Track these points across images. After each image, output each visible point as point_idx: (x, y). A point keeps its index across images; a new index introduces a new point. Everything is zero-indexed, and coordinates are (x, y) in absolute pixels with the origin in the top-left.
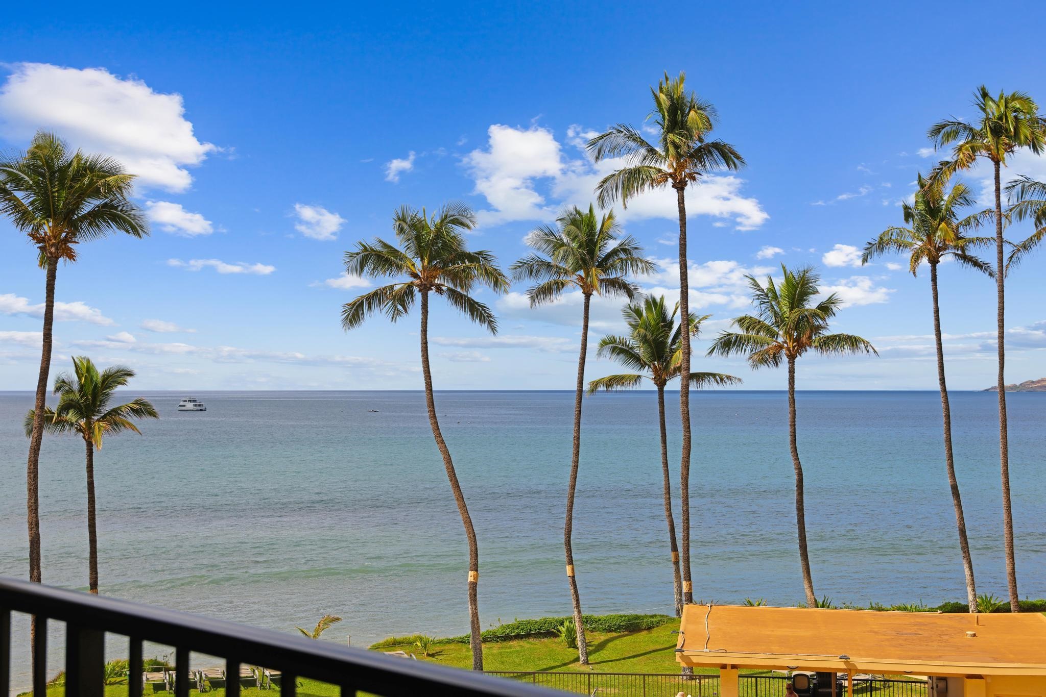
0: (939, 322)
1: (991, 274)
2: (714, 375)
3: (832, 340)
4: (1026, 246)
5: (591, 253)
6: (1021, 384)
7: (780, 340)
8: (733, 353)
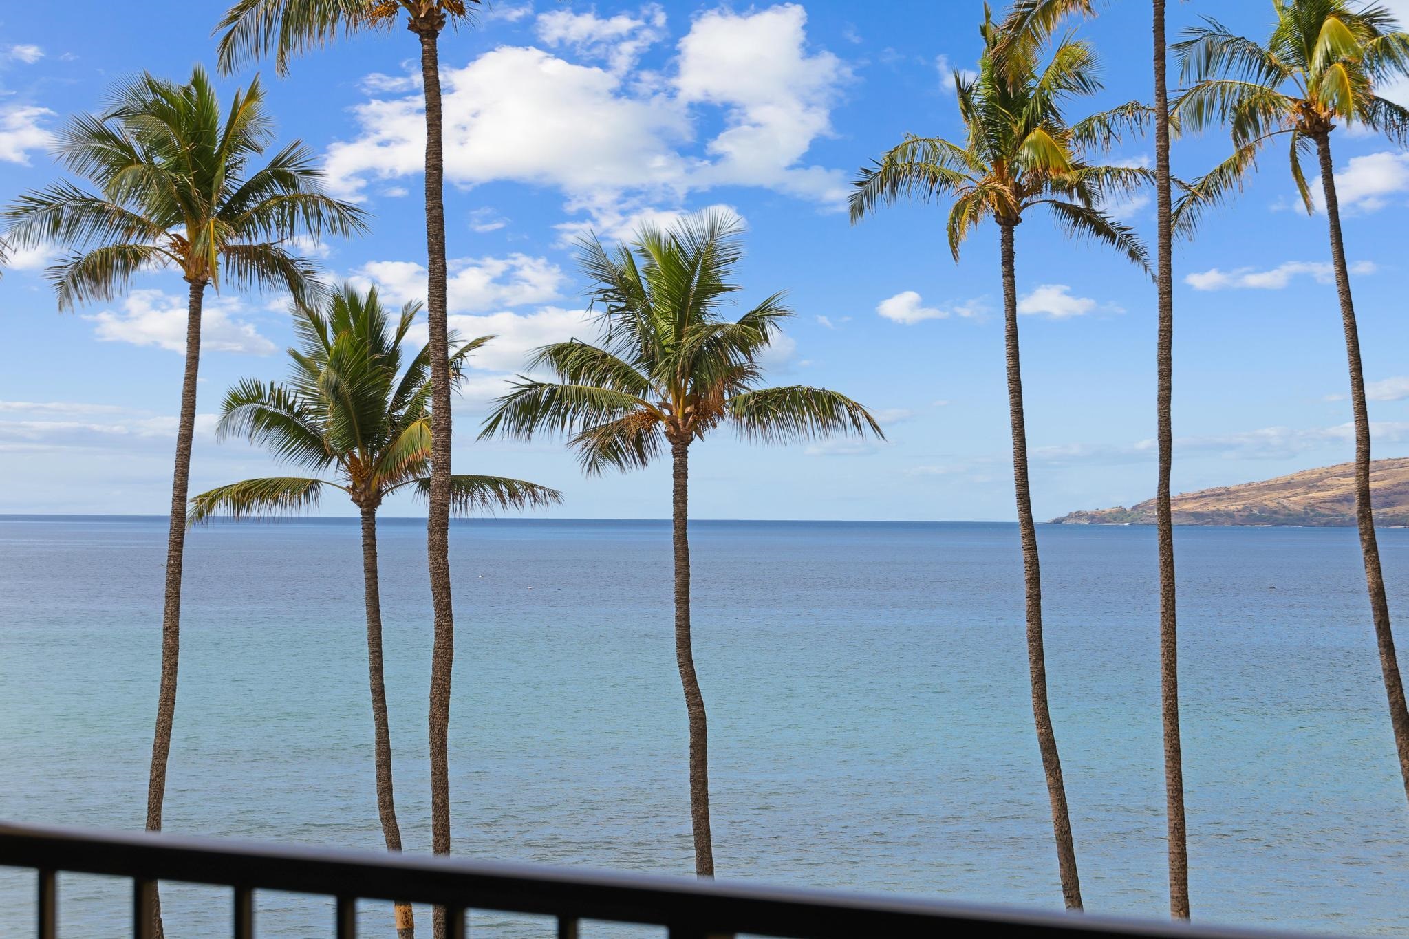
0: (1018, 363)
1: (1133, 254)
2: (494, 482)
3: (775, 401)
4: (1208, 189)
5: (206, 182)
6: (1135, 508)
7: (653, 399)
8: (542, 430)
